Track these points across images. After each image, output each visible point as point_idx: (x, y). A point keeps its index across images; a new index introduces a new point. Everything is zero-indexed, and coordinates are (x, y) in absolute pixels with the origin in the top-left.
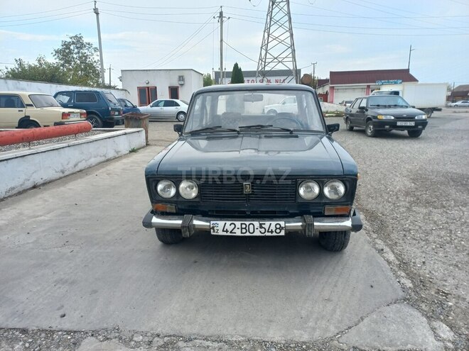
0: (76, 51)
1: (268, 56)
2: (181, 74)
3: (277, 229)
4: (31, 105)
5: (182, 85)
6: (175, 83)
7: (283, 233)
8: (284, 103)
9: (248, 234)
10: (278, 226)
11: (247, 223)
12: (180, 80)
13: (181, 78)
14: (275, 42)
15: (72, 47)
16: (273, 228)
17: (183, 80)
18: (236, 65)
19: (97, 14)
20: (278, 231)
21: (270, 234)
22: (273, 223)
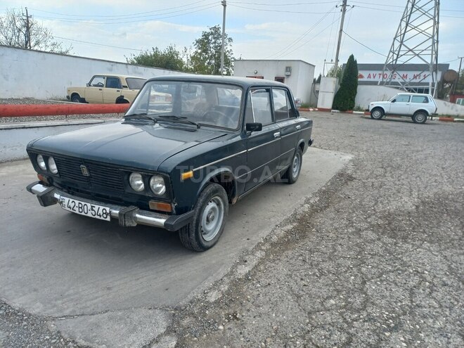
0: (213, 40)
1: (403, 48)
2: (288, 64)
3: (103, 213)
4: (126, 87)
5: (288, 76)
6: (282, 74)
7: (108, 219)
8: (394, 101)
9: (83, 214)
10: (104, 211)
11: (83, 203)
12: (287, 71)
13: (288, 69)
14: (414, 32)
15: (210, 38)
16: (100, 212)
17: (290, 71)
18: (352, 57)
19: (225, 6)
20: (105, 216)
21: (98, 217)
22: (102, 208)
